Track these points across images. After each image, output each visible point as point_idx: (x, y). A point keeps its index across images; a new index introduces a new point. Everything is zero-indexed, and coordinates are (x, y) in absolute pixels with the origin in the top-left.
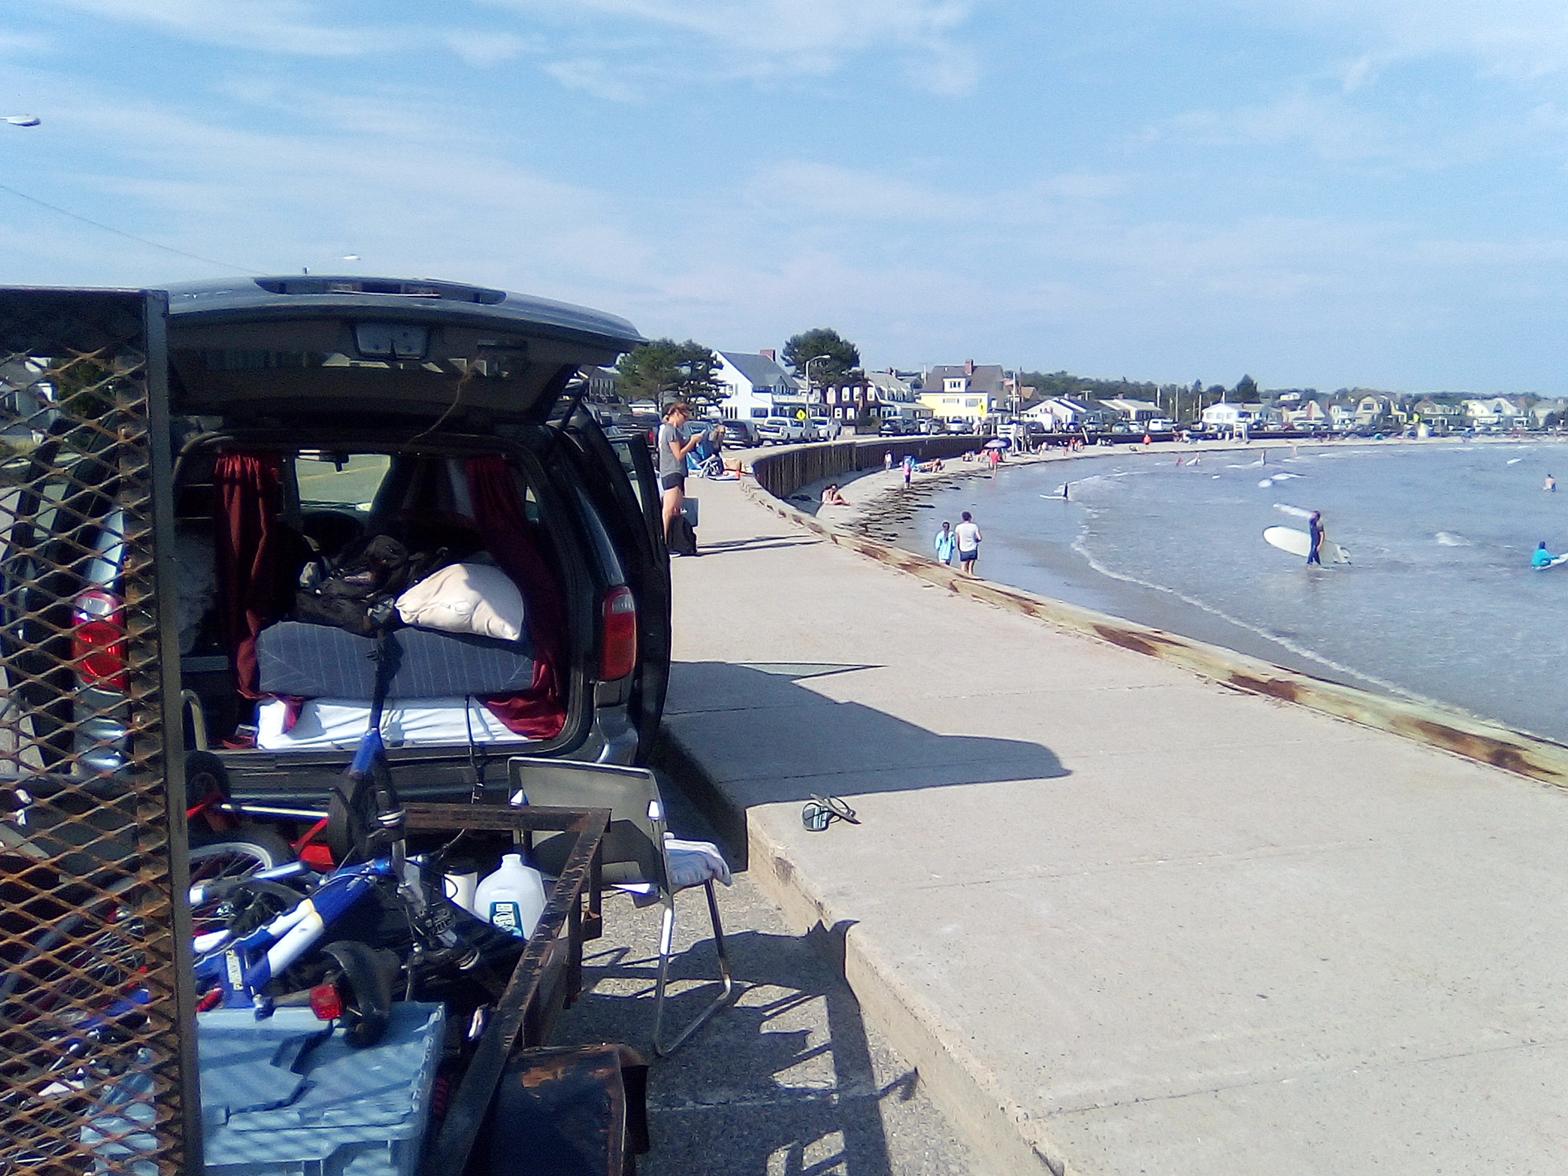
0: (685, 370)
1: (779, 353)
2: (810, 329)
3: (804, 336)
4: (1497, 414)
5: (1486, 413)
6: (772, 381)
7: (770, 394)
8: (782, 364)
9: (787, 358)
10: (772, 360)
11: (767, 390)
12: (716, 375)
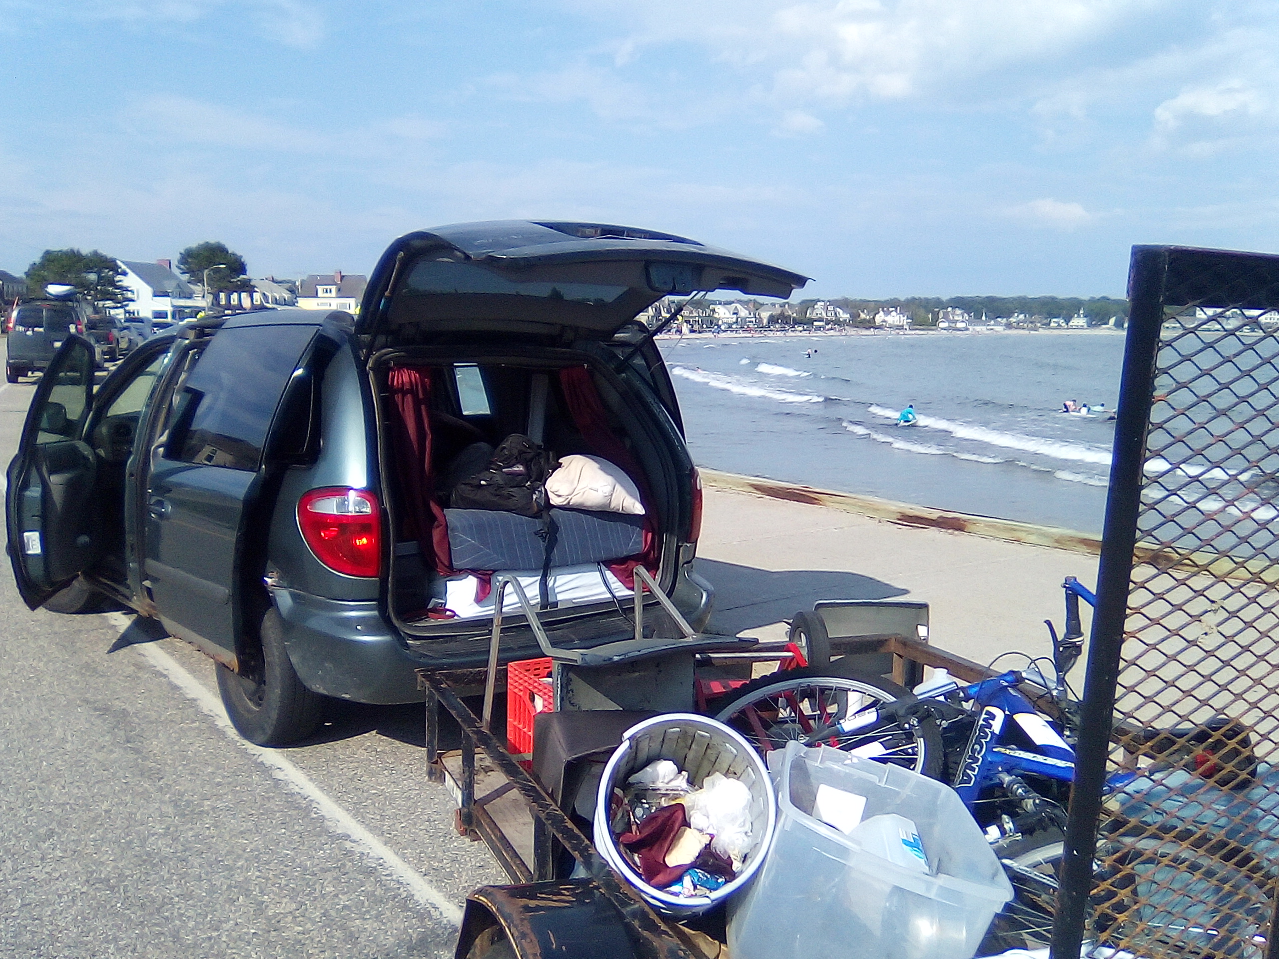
0: (93, 277)
1: (175, 263)
2: (202, 242)
3: (196, 247)
4: (735, 316)
5: (728, 315)
6: (170, 286)
7: (168, 299)
8: (177, 272)
9: (182, 266)
10: (168, 268)
11: (166, 295)
12: (120, 281)
